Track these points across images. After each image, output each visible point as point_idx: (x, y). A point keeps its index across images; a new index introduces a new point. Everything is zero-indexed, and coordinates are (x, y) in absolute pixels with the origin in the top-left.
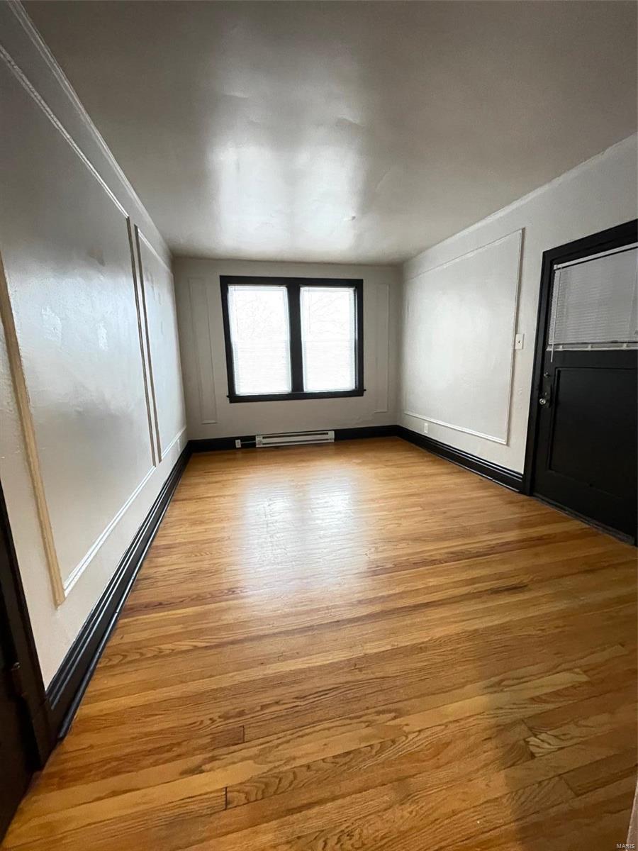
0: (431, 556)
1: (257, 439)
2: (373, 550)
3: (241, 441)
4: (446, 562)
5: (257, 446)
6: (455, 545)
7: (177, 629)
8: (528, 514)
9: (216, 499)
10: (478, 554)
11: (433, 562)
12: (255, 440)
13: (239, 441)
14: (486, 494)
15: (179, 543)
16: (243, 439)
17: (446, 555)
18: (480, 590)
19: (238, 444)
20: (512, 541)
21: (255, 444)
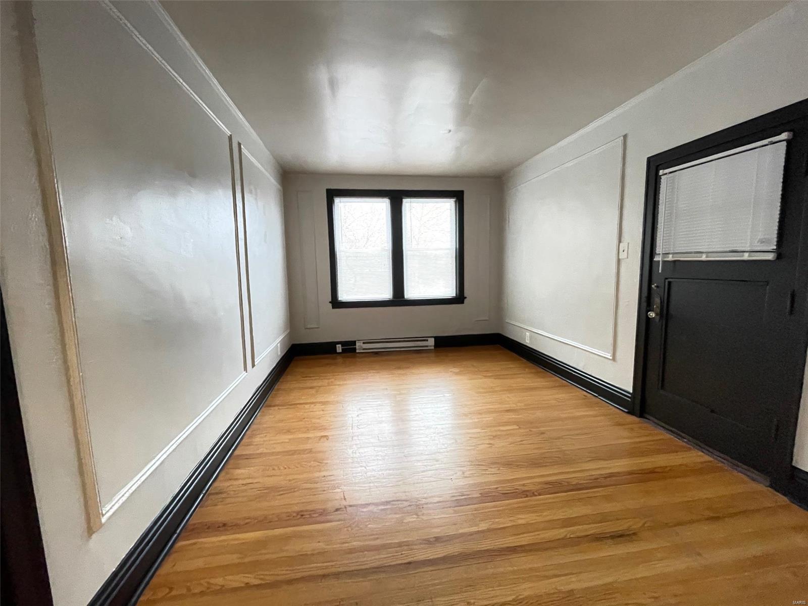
0: (524, 485)
1: (357, 344)
2: (459, 473)
3: (342, 346)
4: (540, 495)
5: (357, 351)
6: (552, 473)
7: (234, 558)
8: (638, 440)
9: (307, 406)
10: (579, 487)
11: (526, 494)
12: (355, 345)
13: (340, 345)
14: (591, 413)
15: (261, 454)
16: (343, 344)
17: (540, 486)
18: (578, 534)
19: (339, 348)
20: (618, 473)
21: (355, 349)
